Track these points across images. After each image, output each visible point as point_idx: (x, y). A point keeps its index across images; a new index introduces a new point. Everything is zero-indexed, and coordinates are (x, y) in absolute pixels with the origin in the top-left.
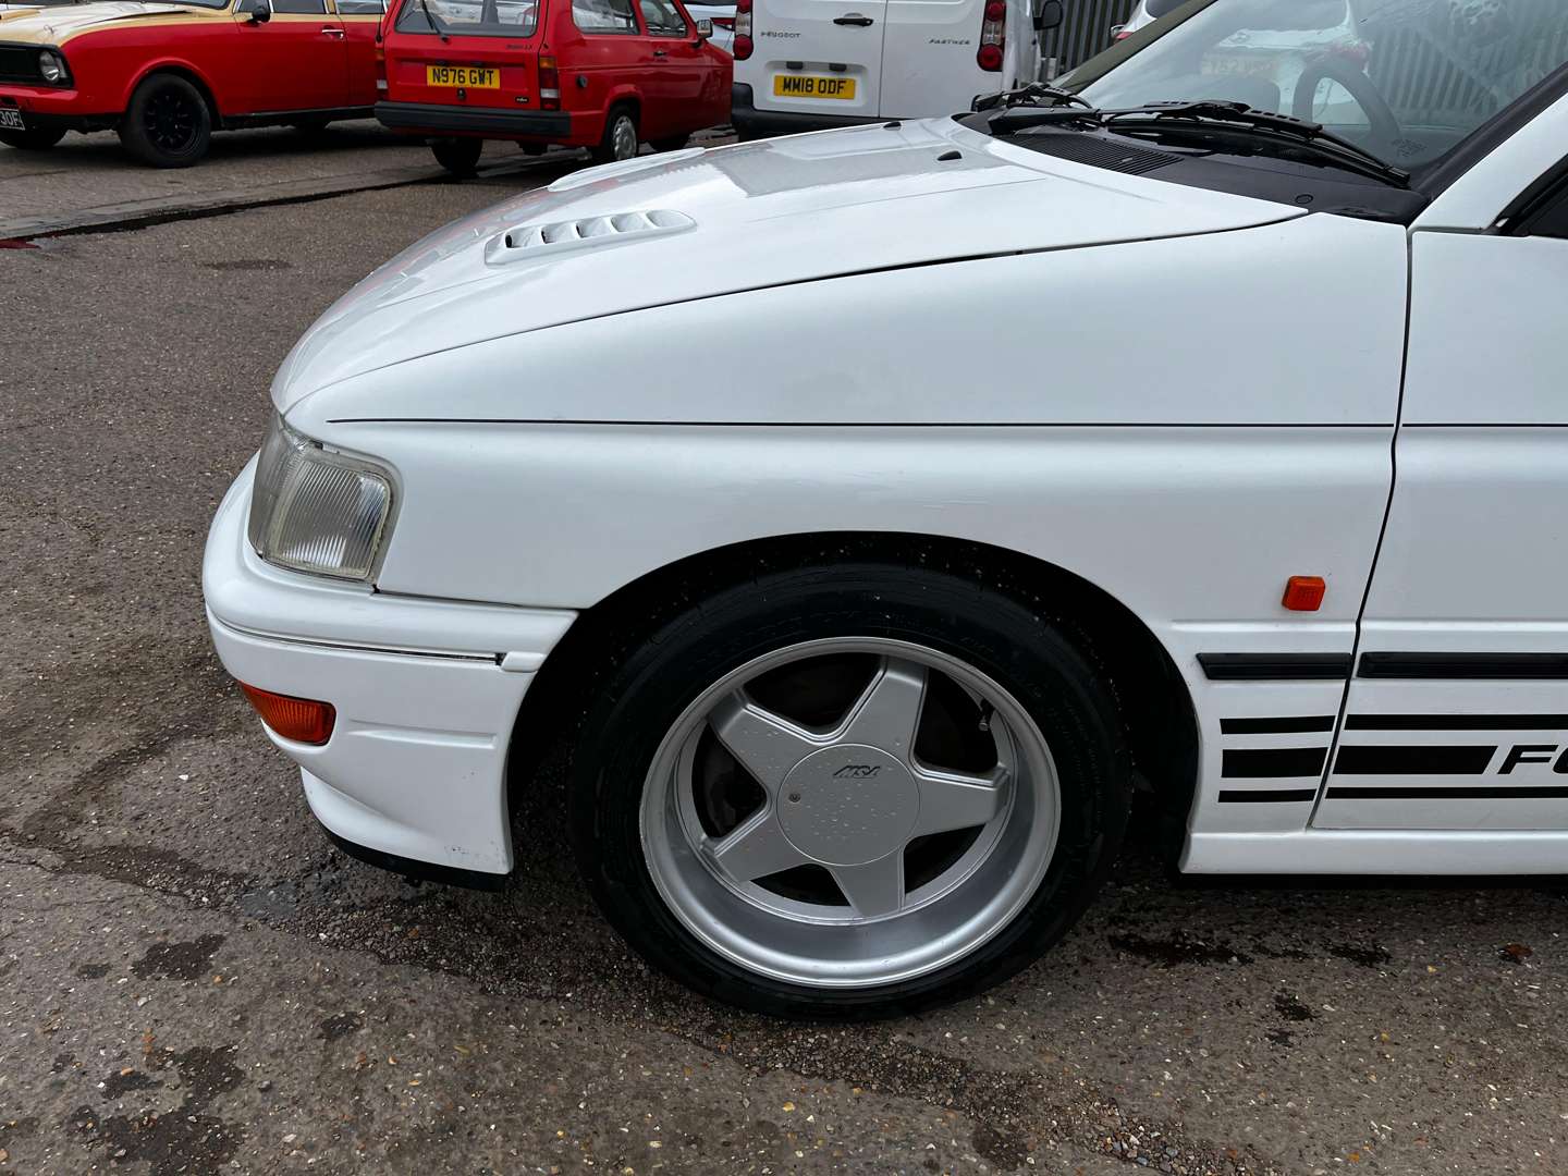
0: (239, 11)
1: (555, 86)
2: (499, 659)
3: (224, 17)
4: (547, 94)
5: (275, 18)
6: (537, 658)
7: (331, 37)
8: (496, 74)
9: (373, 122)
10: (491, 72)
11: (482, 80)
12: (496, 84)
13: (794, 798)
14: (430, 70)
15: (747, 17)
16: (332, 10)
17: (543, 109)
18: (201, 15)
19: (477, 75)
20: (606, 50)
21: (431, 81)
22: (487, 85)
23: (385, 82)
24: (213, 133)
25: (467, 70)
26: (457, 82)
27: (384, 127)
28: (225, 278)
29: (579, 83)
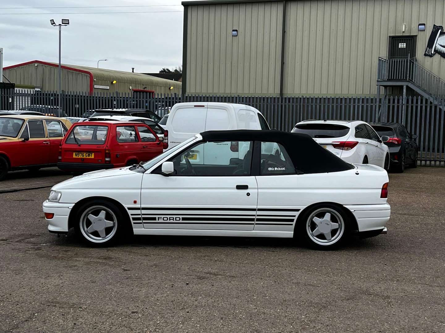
0: (20, 138)
1: (109, 157)
2: (68, 208)
3: (16, 140)
4: (107, 159)
5: (30, 139)
6: (72, 207)
7: (46, 144)
8: (93, 154)
9: (56, 168)
10: (91, 154)
11: (89, 156)
12: (93, 157)
13: (94, 223)
14: (74, 154)
15: (167, 138)
16: (47, 136)
17: (106, 163)
18: (10, 140)
19: (88, 155)
20: (127, 147)
21: (74, 156)
22: (90, 157)
23: (61, 157)
24: (9, 172)
25: (85, 153)
26: (82, 156)
27: (59, 169)
28: (20, 203)
29: (117, 157)
